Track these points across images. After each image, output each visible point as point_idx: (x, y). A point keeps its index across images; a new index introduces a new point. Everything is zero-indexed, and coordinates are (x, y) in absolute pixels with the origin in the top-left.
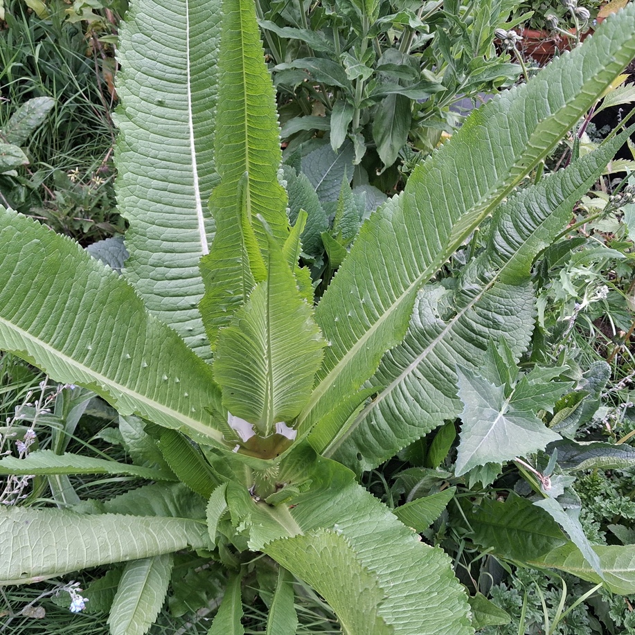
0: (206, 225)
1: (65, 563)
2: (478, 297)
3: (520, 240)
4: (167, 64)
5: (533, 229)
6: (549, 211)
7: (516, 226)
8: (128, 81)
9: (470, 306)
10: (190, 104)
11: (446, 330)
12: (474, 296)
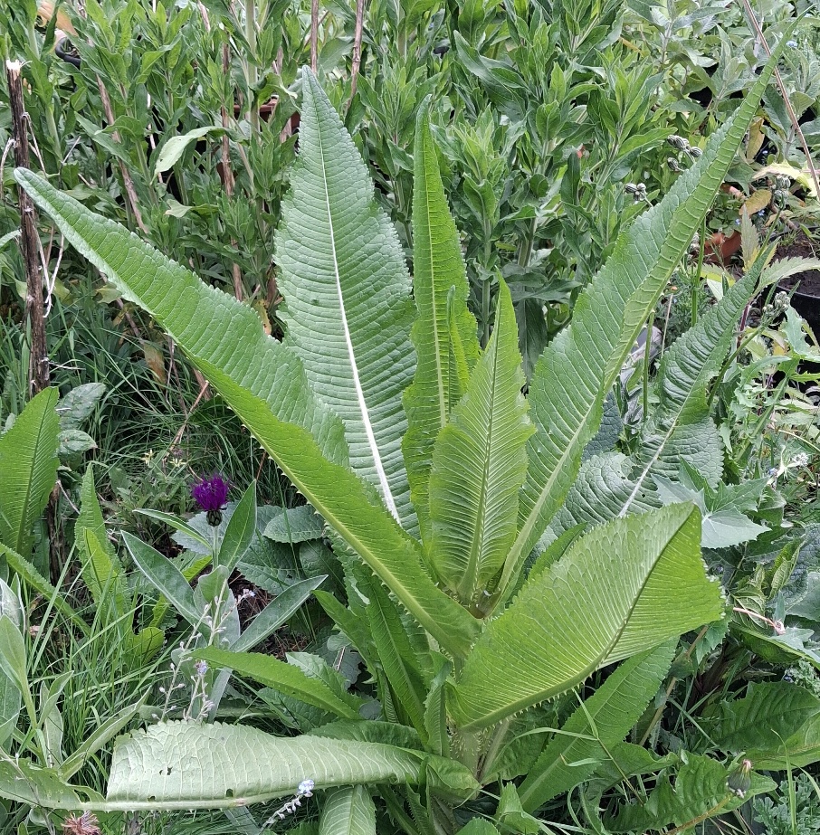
0: (370, 415)
1: (269, 779)
2: (662, 447)
3: (691, 380)
4: (317, 267)
5: (700, 367)
6: (712, 346)
7: (684, 369)
8: (286, 282)
9: (655, 458)
10: (342, 302)
11: (636, 489)
12: (656, 447)
